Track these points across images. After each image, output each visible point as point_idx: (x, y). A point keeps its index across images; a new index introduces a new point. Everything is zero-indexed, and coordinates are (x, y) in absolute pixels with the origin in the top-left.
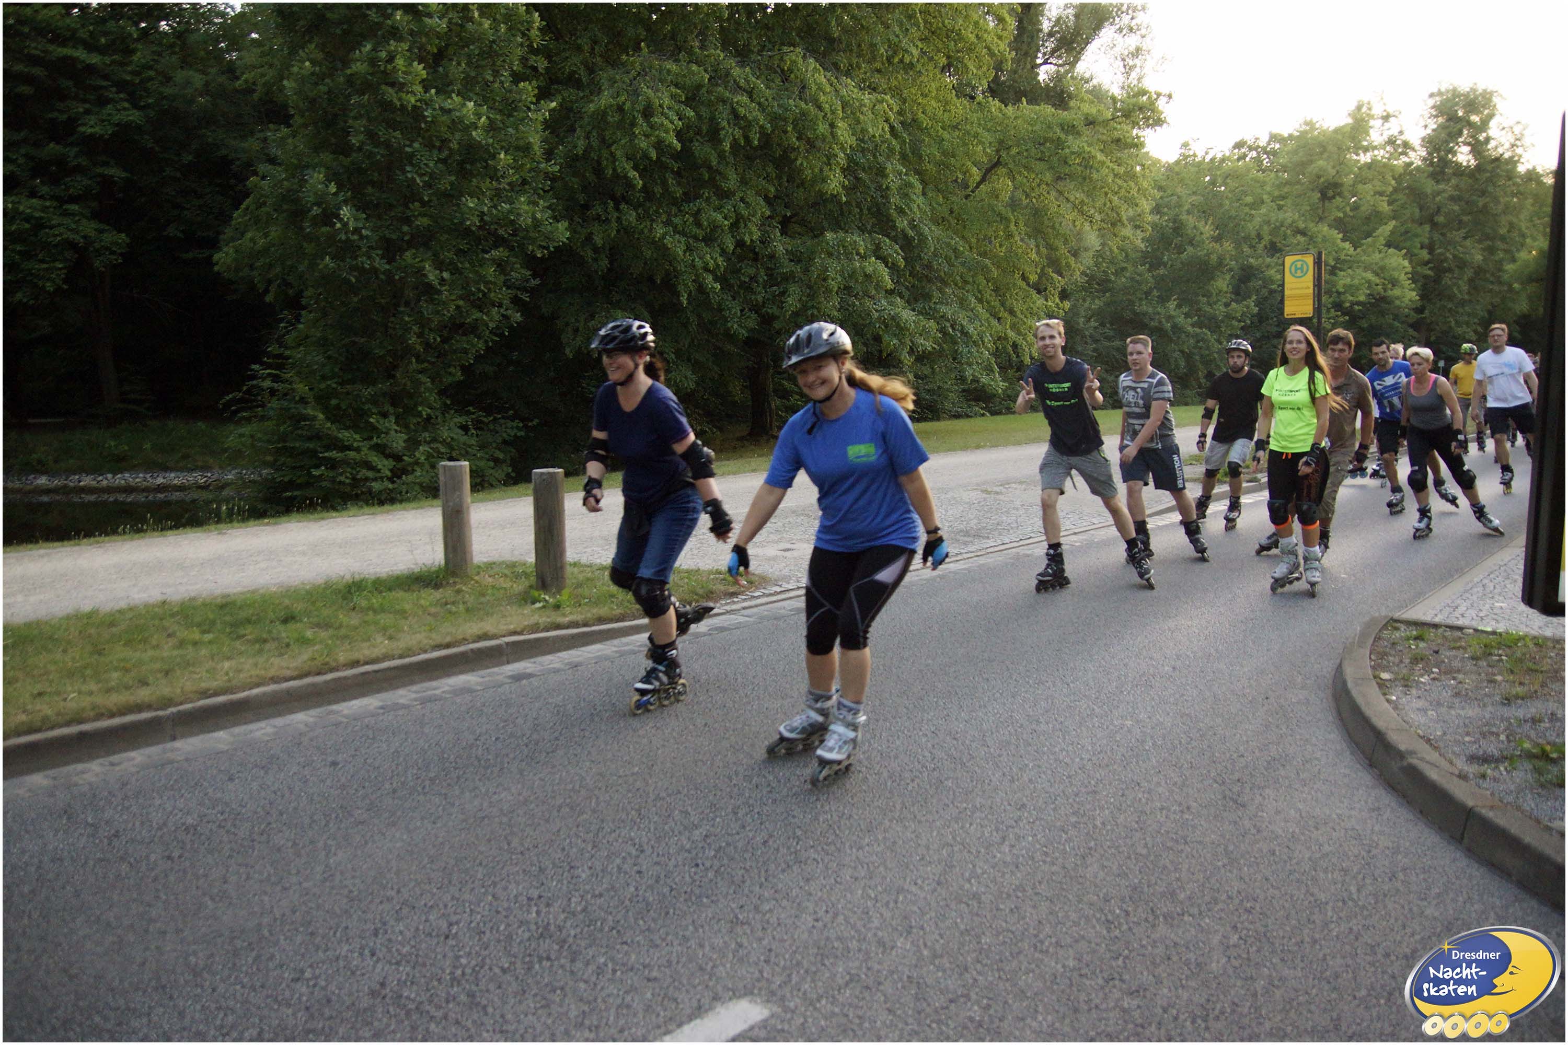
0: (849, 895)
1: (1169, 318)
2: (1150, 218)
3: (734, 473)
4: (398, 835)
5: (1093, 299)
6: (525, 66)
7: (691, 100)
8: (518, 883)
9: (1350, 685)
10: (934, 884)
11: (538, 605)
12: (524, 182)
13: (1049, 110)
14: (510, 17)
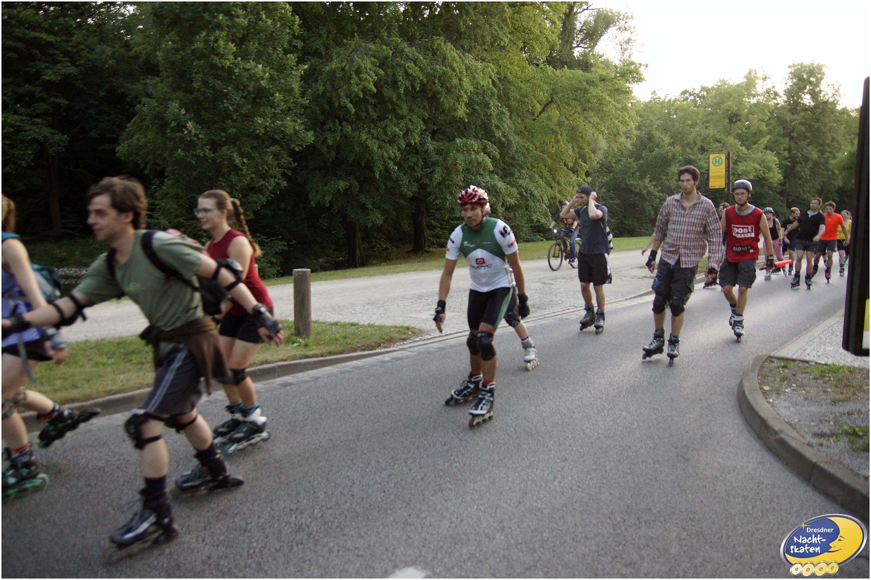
1: (646, 187)
2: (635, 132)
3: (404, 272)
5: (603, 177)
6: (291, 45)
7: (382, 65)
9: (747, 393)
11: (296, 345)
12: (289, 109)
13: (580, 72)
14: (282, 18)
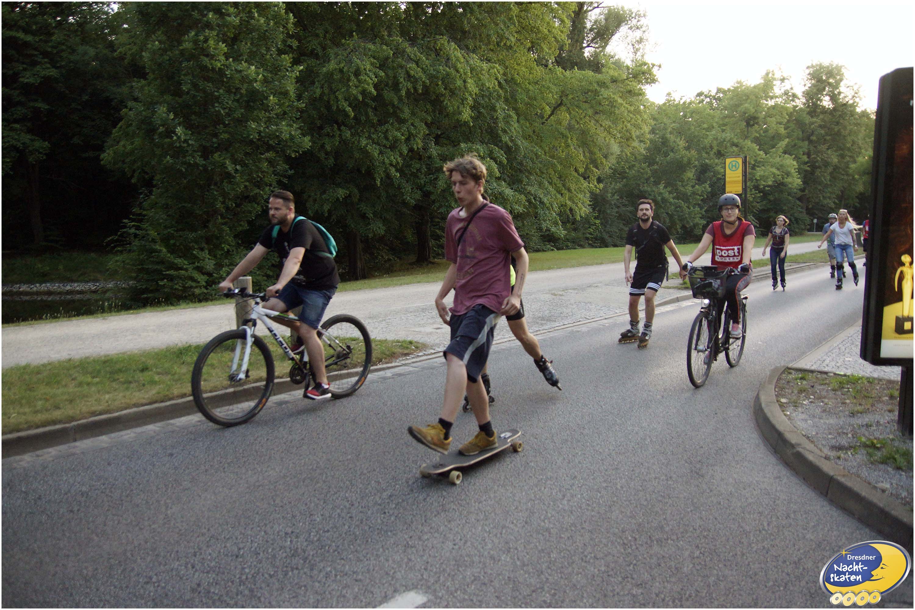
0: (473, 530)
1: (661, 194)
2: (648, 136)
3: (407, 284)
4: (209, 497)
5: (616, 183)
6: (285, 45)
7: (382, 66)
8: (279, 525)
9: (763, 405)
10: (524, 523)
12: (285, 113)
13: (590, 73)
14: (276, 17)
